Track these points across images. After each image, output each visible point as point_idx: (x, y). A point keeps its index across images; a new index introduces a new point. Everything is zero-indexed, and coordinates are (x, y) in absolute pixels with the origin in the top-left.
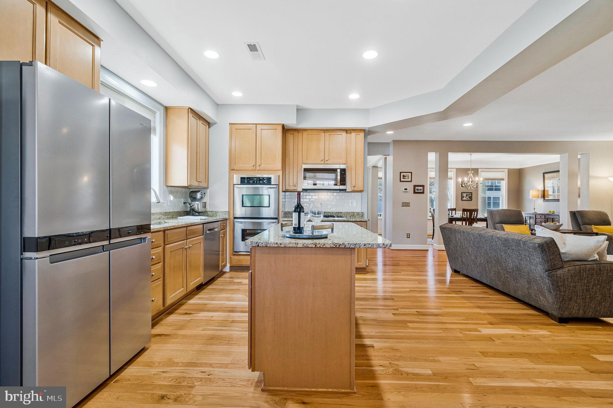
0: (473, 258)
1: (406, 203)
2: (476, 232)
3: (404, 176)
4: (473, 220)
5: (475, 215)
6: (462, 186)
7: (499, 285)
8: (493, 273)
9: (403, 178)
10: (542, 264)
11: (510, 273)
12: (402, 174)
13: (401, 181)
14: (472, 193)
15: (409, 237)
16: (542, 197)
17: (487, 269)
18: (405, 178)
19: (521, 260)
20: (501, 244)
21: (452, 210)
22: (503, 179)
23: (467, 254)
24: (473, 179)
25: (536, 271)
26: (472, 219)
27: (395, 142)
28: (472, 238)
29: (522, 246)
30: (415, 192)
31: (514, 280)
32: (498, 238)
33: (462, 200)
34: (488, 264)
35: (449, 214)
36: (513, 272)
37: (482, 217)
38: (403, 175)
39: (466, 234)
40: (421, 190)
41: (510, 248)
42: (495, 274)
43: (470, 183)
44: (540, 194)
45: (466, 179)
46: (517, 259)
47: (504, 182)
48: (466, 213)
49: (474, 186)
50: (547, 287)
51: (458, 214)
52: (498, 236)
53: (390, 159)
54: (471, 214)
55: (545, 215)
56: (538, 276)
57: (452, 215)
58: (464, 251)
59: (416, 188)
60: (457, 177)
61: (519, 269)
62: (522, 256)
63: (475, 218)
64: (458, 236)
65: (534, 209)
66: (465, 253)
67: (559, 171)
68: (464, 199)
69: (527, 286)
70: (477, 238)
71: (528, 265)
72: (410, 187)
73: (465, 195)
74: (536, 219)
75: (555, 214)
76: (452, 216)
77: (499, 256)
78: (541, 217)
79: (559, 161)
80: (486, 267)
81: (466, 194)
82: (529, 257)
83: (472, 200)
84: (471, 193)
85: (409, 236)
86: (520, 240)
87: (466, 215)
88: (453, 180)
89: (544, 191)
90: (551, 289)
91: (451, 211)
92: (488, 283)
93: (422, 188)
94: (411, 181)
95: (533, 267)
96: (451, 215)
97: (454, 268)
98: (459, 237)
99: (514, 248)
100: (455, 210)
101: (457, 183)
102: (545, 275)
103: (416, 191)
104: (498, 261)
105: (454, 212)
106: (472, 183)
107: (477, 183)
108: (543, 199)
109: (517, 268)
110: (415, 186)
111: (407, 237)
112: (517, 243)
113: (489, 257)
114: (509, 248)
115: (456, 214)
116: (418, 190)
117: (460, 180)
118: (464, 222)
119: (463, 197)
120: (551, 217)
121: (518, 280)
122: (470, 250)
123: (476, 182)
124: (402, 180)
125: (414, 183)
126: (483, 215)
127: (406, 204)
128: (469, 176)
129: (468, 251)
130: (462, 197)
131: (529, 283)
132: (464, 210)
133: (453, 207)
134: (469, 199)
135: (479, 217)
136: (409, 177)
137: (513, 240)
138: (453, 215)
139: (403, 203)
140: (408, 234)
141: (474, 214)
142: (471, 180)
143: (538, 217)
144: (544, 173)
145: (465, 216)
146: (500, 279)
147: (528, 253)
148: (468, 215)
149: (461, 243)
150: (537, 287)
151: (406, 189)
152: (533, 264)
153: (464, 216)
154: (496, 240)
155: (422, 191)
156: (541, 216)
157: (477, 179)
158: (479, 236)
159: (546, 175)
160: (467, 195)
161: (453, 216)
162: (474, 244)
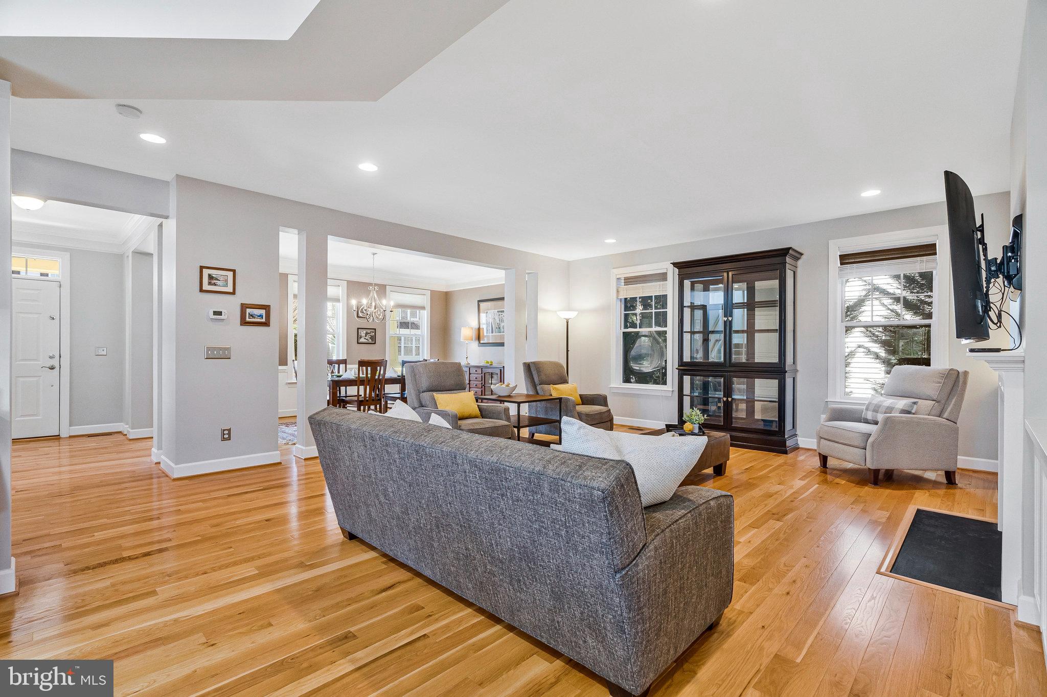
0: (397, 509)
1: (220, 349)
2: (407, 440)
3: (211, 277)
4: (377, 383)
5: (382, 373)
6: (358, 317)
7: (468, 589)
8: (451, 555)
9: (210, 284)
10: (607, 553)
11: (501, 562)
12: (206, 272)
13: (201, 290)
14: (375, 329)
15: (229, 438)
16: (476, 339)
17: (436, 545)
18: (215, 284)
19: (539, 532)
20: (479, 482)
21: (339, 362)
22: (423, 308)
23: (382, 499)
24: (378, 302)
25: (583, 569)
26: (376, 380)
27: (183, 180)
28: (397, 456)
29: (546, 492)
30: (244, 322)
31: (511, 583)
32: (473, 463)
33: (358, 343)
34: (439, 532)
35: (332, 372)
36: (510, 561)
37: (394, 376)
38: (209, 275)
39: (378, 443)
40: (261, 316)
41: (509, 494)
42: (458, 559)
43: (372, 309)
44: (474, 334)
45: (364, 301)
46: (526, 529)
47: (426, 312)
48: (364, 368)
49: (380, 315)
50: (614, 617)
51: (351, 372)
52: (472, 455)
53: (170, 226)
54: (374, 372)
55: (482, 368)
56: (588, 583)
57: (339, 372)
58: (373, 491)
59: (248, 311)
60: (349, 297)
61: (528, 556)
62: (543, 522)
63: (381, 377)
64: (359, 448)
65: (467, 358)
66: (377, 495)
67: (503, 299)
68: (362, 340)
69: (549, 604)
70: (409, 456)
71: (561, 549)
72: (231, 307)
73: (363, 333)
74: (470, 374)
75: (494, 365)
76: (338, 376)
77: (473, 513)
78: (476, 371)
79: (504, 283)
80: (432, 538)
81: (365, 332)
82: (566, 527)
83: (375, 343)
84: (374, 331)
85: (229, 434)
86: (540, 474)
87: (365, 373)
88: (341, 304)
89: (479, 329)
90: (624, 622)
91: (337, 366)
92: (437, 578)
93: (263, 312)
94: (234, 293)
95: (574, 559)
96: (336, 374)
97: (348, 528)
98: (361, 450)
99: (521, 495)
100: (344, 362)
101: (349, 307)
102: (613, 583)
103: (248, 319)
104: (470, 527)
105: (342, 366)
106: (377, 309)
107: (385, 311)
108: (477, 342)
109: (525, 552)
110: (244, 307)
111: (224, 439)
112: (530, 482)
113: (443, 512)
114: (502, 495)
115: (346, 371)
116: (251, 316)
117: (354, 302)
118: (362, 388)
119: (361, 337)
120: (490, 371)
121: (525, 584)
122: (390, 490)
123: (382, 309)
124: (206, 287)
125: (243, 296)
126: (395, 372)
127: (219, 354)
128: (371, 294)
129: (386, 490)
130: (359, 337)
131: (558, 597)
132: (362, 363)
133: (341, 356)
134: (370, 340)
135: (388, 375)
136: (226, 281)
137: (519, 472)
138: (341, 374)
139: (208, 349)
140: (224, 430)
141: (380, 370)
142: (374, 304)
143: (473, 371)
144: (479, 301)
145: (363, 374)
146: (471, 574)
147: (564, 516)
148: (369, 372)
149: (365, 467)
150: (582, 613)
151: (219, 313)
152: (577, 550)
153: (361, 375)
154: (467, 467)
155: (264, 320)
156: (476, 369)
157: (384, 302)
158: (417, 452)
159: (482, 304)
160: (367, 334)
161: (340, 376)
162: (400, 473)
